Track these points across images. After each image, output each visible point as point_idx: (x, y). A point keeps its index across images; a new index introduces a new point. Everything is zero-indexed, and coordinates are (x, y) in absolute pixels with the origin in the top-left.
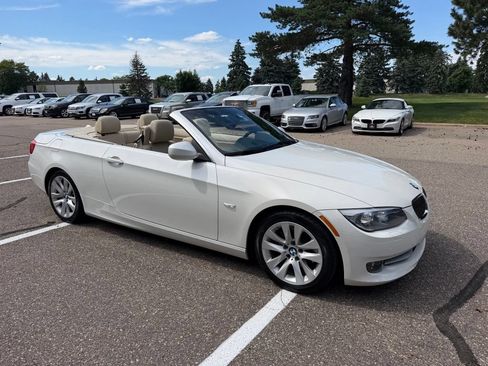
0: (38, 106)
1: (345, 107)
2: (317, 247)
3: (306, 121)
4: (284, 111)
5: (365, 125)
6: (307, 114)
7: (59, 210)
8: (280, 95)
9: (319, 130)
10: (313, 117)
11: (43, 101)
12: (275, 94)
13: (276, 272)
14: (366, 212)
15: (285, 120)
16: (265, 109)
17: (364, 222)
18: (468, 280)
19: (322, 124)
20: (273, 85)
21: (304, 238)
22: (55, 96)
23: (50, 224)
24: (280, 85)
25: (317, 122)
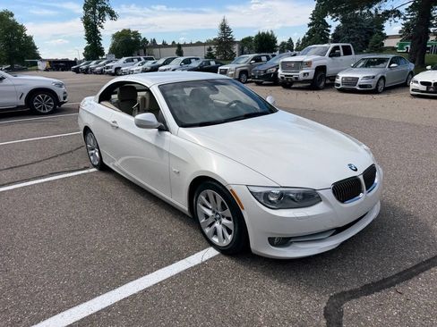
0: (139, 68)
1: (411, 66)
2: (230, 215)
3: (361, 82)
4: (339, 71)
5: (424, 88)
6: (362, 75)
7: (92, 158)
8: (339, 55)
9: (375, 92)
10: (368, 78)
11: (143, 64)
12: (334, 54)
13: (207, 230)
15: (339, 81)
16: (321, 69)
17: (272, 199)
18: (401, 270)
19: (377, 85)
20: (333, 45)
21: (223, 207)
22: (152, 59)
23: (86, 168)
24: (340, 45)
25: (373, 83)
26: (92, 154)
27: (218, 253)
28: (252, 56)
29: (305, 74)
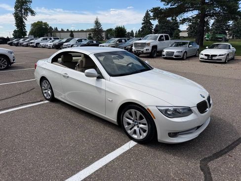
0: (51, 43)
1: (198, 47)
3: (175, 54)
4: (165, 48)
5: (206, 57)
6: (176, 51)
7: (45, 95)
8: (163, 40)
9: (182, 59)
10: (179, 52)
11: (53, 41)
12: (161, 39)
13: (129, 132)
14: (170, 108)
15: (164, 53)
16: (155, 47)
17: (169, 113)
18: (227, 145)
19: (183, 56)
20: (160, 35)
21: (141, 118)
22: (58, 39)
23: (41, 101)
24: (164, 35)
25: (181, 54)
26: (46, 93)
27: (136, 143)
28: (117, 39)
29: (147, 50)
